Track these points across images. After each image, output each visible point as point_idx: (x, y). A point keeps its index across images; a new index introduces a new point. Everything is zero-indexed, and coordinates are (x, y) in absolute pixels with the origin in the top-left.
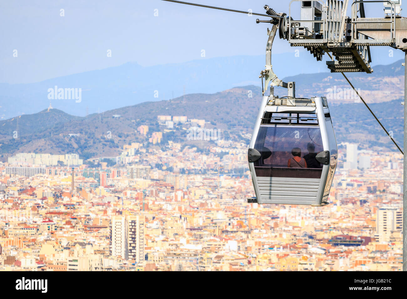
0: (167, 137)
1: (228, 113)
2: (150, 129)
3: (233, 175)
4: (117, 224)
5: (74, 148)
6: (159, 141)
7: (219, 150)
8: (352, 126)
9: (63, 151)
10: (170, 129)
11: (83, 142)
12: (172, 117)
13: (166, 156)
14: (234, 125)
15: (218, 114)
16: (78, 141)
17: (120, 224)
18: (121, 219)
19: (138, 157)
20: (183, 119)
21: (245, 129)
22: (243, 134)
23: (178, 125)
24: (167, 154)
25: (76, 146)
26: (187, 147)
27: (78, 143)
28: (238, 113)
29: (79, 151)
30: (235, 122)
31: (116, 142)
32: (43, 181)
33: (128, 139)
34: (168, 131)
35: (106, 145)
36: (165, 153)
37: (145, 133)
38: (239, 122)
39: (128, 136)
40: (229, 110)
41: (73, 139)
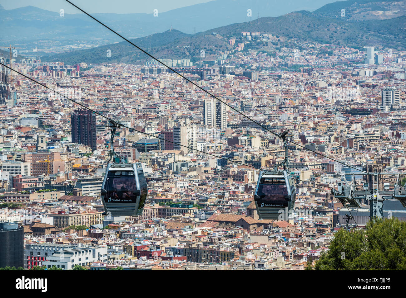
0: (247, 46)
1: (287, 29)
2: (236, 42)
3: (291, 71)
4: (208, 104)
5: (186, 55)
6: (242, 49)
7: (281, 54)
8: (370, 35)
9: (180, 57)
10: (250, 41)
11: (192, 51)
12: (250, 33)
13: (247, 59)
14: (291, 38)
15: (280, 31)
16: (189, 50)
17: (210, 104)
18: (211, 101)
19: (229, 60)
20: (258, 34)
21: (299, 40)
22: (298, 43)
23: (255, 38)
24: (247, 58)
25: (188, 53)
26: (261, 53)
27: (189, 51)
28: (294, 29)
29: (190, 57)
30: (293, 35)
31: (214, 50)
32: (165, 77)
33: (221, 49)
34: (248, 42)
35: (207, 53)
36: (246, 57)
37: (233, 44)
38: (295, 35)
39: (221, 47)
40: (288, 28)
41: (186, 49)
